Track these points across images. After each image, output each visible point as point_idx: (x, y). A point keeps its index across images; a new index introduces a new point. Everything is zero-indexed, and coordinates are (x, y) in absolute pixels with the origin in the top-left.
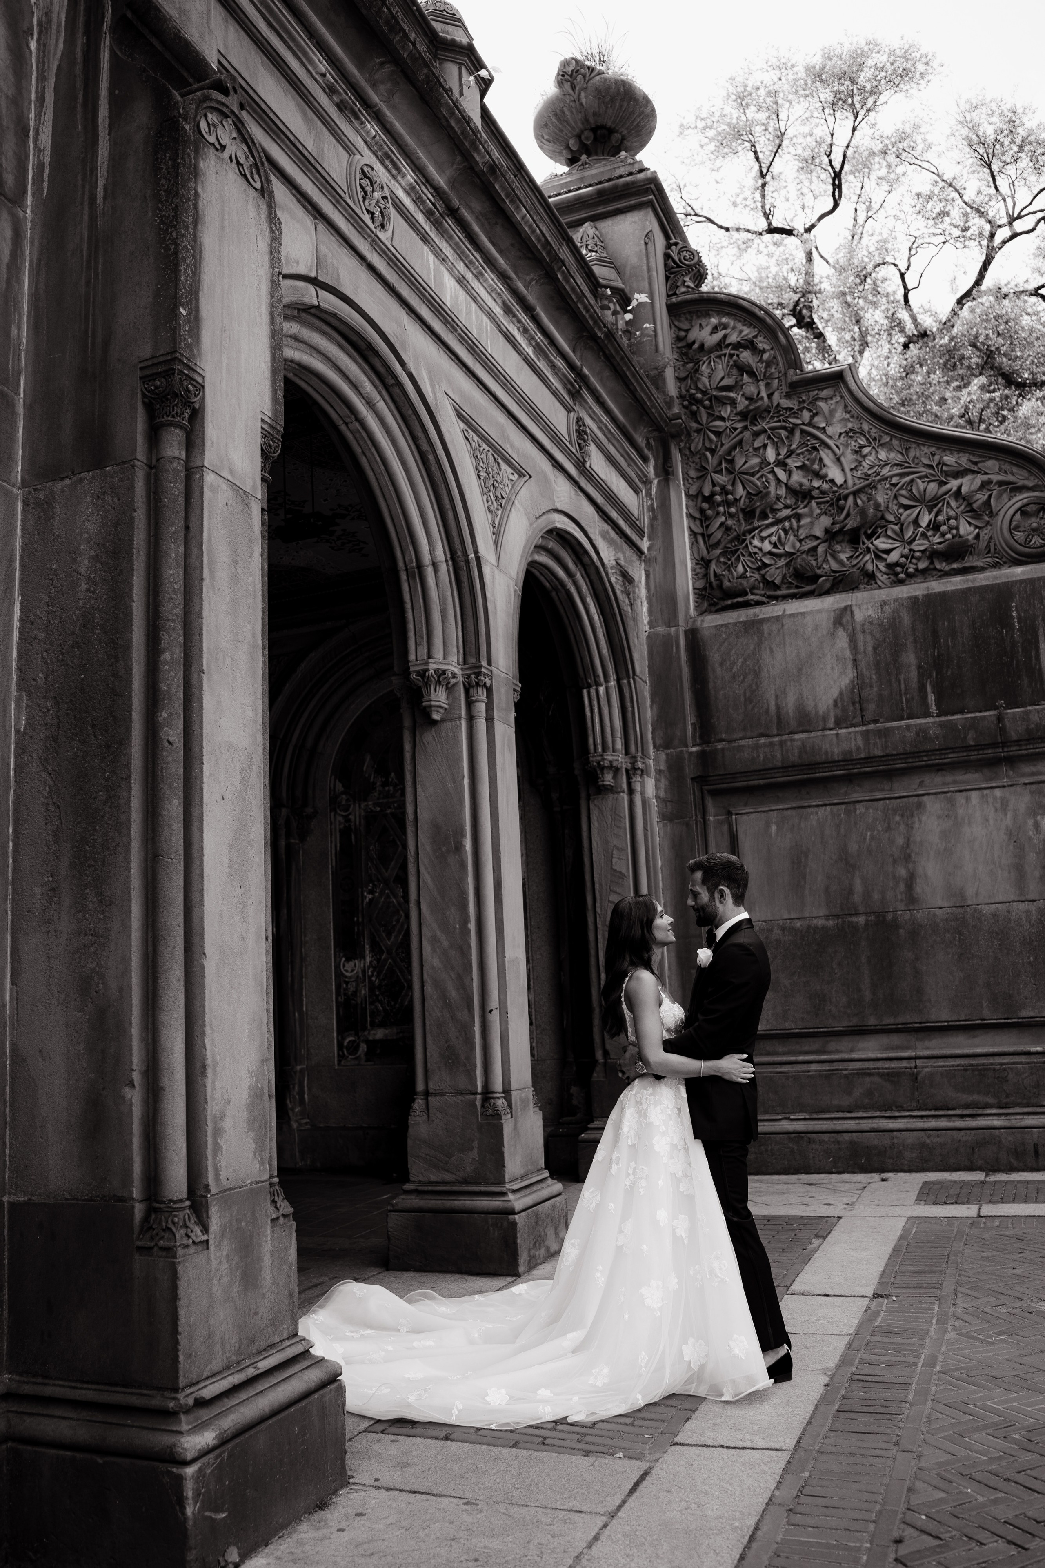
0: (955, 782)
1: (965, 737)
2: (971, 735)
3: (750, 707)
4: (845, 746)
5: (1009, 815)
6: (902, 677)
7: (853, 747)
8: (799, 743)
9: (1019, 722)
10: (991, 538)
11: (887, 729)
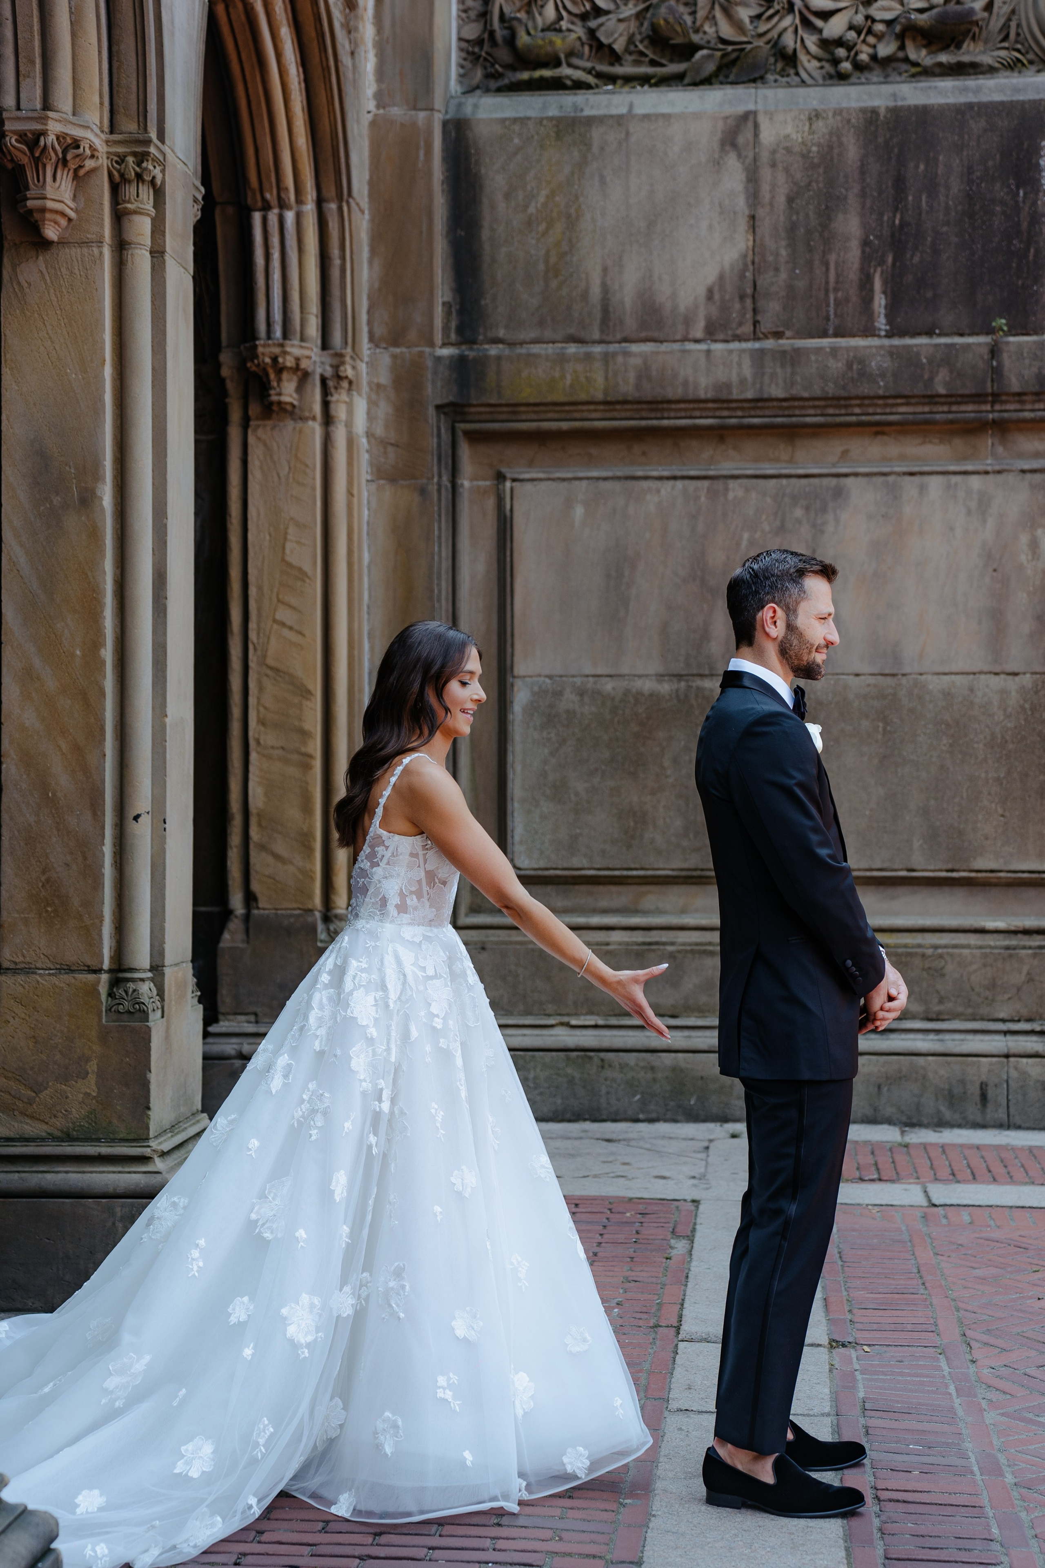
0: (903, 458)
1: (931, 379)
2: (943, 375)
3: (554, 284)
4: (721, 375)
5: (991, 523)
6: (832, 258)
7: (735, 379)
8: (638, 361)
9: (1027, 361)
10: (1013, 12)
11: (797, 351)
